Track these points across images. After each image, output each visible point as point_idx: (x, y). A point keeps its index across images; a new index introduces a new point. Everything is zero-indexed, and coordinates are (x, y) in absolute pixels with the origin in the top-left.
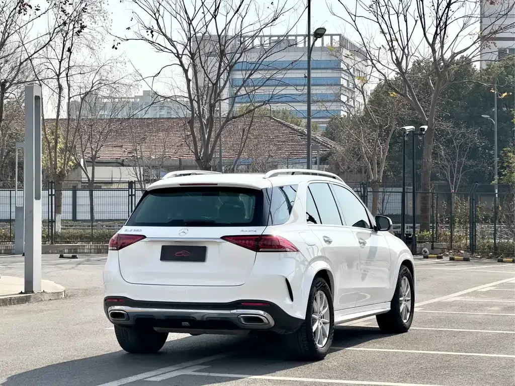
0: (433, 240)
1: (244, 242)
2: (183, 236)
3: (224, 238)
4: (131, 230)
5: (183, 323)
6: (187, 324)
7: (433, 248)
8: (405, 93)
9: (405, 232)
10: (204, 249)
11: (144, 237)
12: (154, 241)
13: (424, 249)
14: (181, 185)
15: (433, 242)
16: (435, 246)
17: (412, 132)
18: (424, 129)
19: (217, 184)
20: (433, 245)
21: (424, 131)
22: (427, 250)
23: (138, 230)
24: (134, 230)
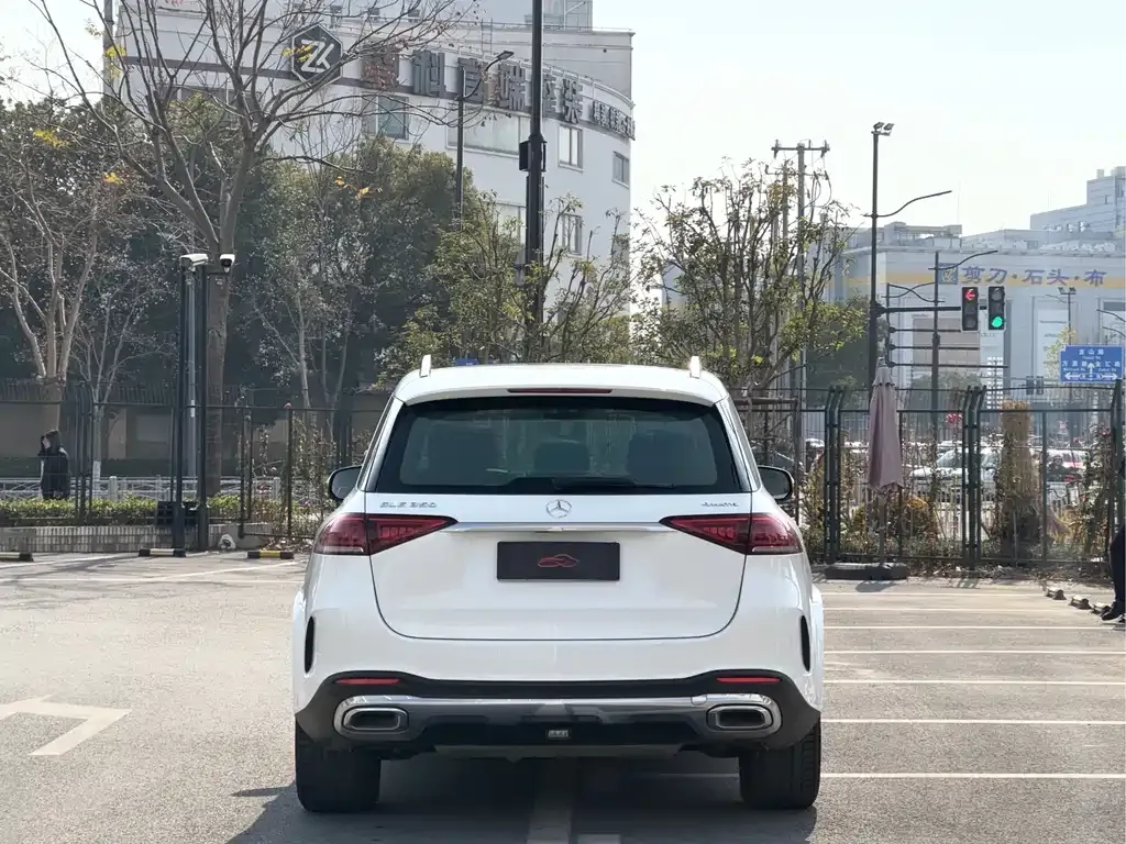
0: (244, 515)
1: (714, 530)
2: (557, 516)
3: (667, 521)
4: (402, 504)
5: (552, 732)
6: (563, 733)
7: (241, 535)
8: (160, 176)
9: (184, 499)
10: (614, 549)
11: (450, 521)
12: (478, 530)
13: (223, 537)
14: (511, 391)
15: (242, 520)
16: (245, 531)
17: (202, 268)
18: (230, 261)
19: (609, 391)
20: (241, 527)
21: (229, 265)
22: (230, 539)
23: (423, 505)
24: (413, 505)
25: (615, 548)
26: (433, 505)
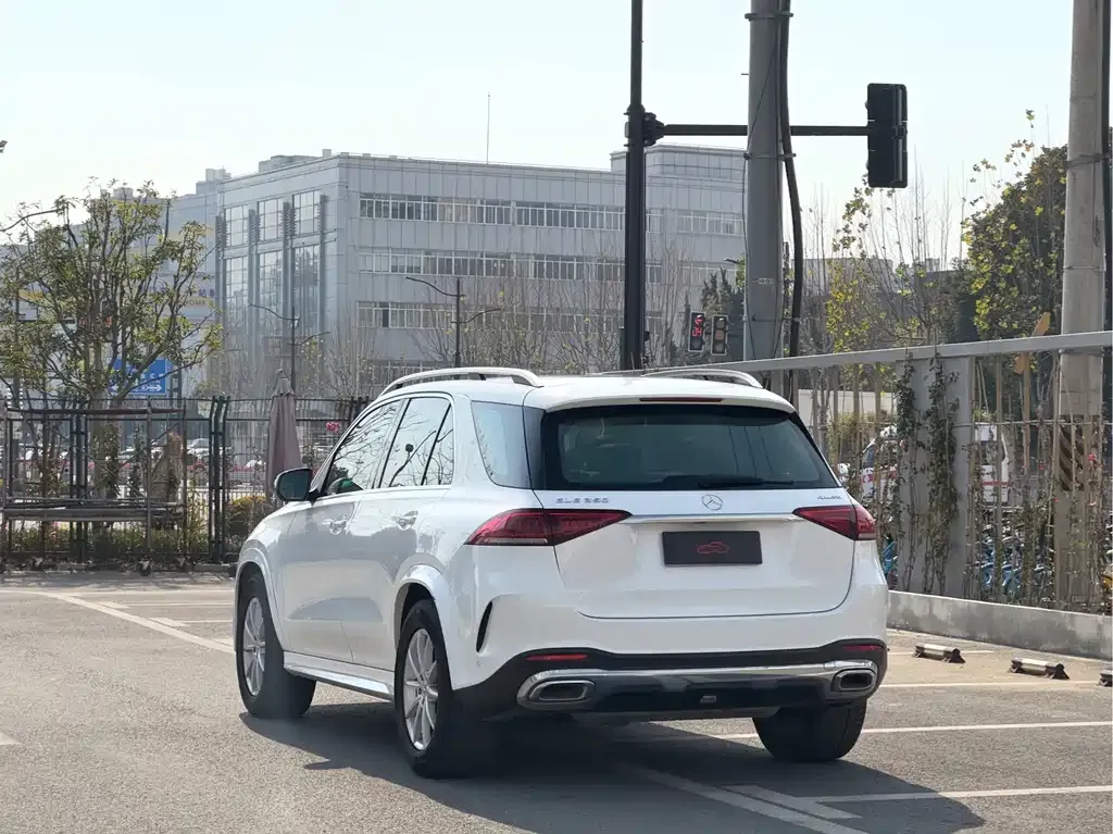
3: (797, 512)
4: (578, 501)
5: (705, 697)
11: (624, 515)
12: (648, 523)
14: (641, 399)
19: (719, 400)
23: (596, 500)
24: (587, 500)
25: (756, 535)
26: (605, 501)
